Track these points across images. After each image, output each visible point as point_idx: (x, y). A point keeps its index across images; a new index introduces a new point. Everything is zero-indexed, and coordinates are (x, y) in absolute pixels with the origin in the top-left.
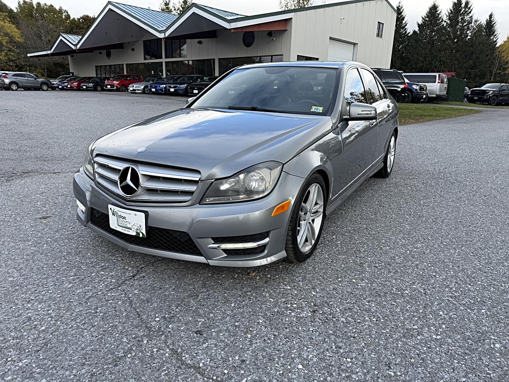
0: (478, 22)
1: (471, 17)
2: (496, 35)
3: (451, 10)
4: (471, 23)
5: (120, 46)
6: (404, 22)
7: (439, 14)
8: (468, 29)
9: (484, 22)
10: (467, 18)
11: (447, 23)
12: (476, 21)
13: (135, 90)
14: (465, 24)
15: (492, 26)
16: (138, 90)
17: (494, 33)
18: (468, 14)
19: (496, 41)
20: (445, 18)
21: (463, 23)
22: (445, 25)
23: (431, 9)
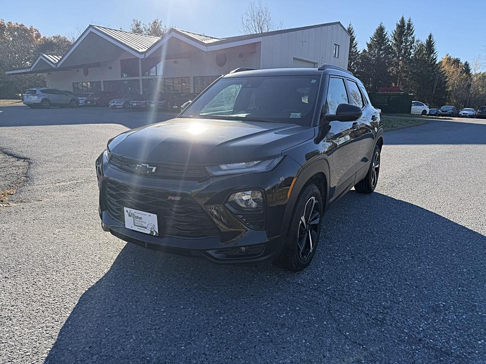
0: (420, 42)
1: (413, 37)
2: (435, 53)
3: (395, 32)
4: (413, 43)
5: (97, 65)
6: (354, 42)
7: (385, 35)
8: (411, 48)
9: (424, 42)
10: (410, 38)
11: (393, 43)
12: (418, 41)
13: (116, 106)
14: (408, 44)
15: (432, 46)
16: (118, 105)
17: (433, 51)
18: (410, 35)
19: (435, 59)
20: (390, 38)
21: (406, 43)
22: (391, 45)
23: (377, 30)
